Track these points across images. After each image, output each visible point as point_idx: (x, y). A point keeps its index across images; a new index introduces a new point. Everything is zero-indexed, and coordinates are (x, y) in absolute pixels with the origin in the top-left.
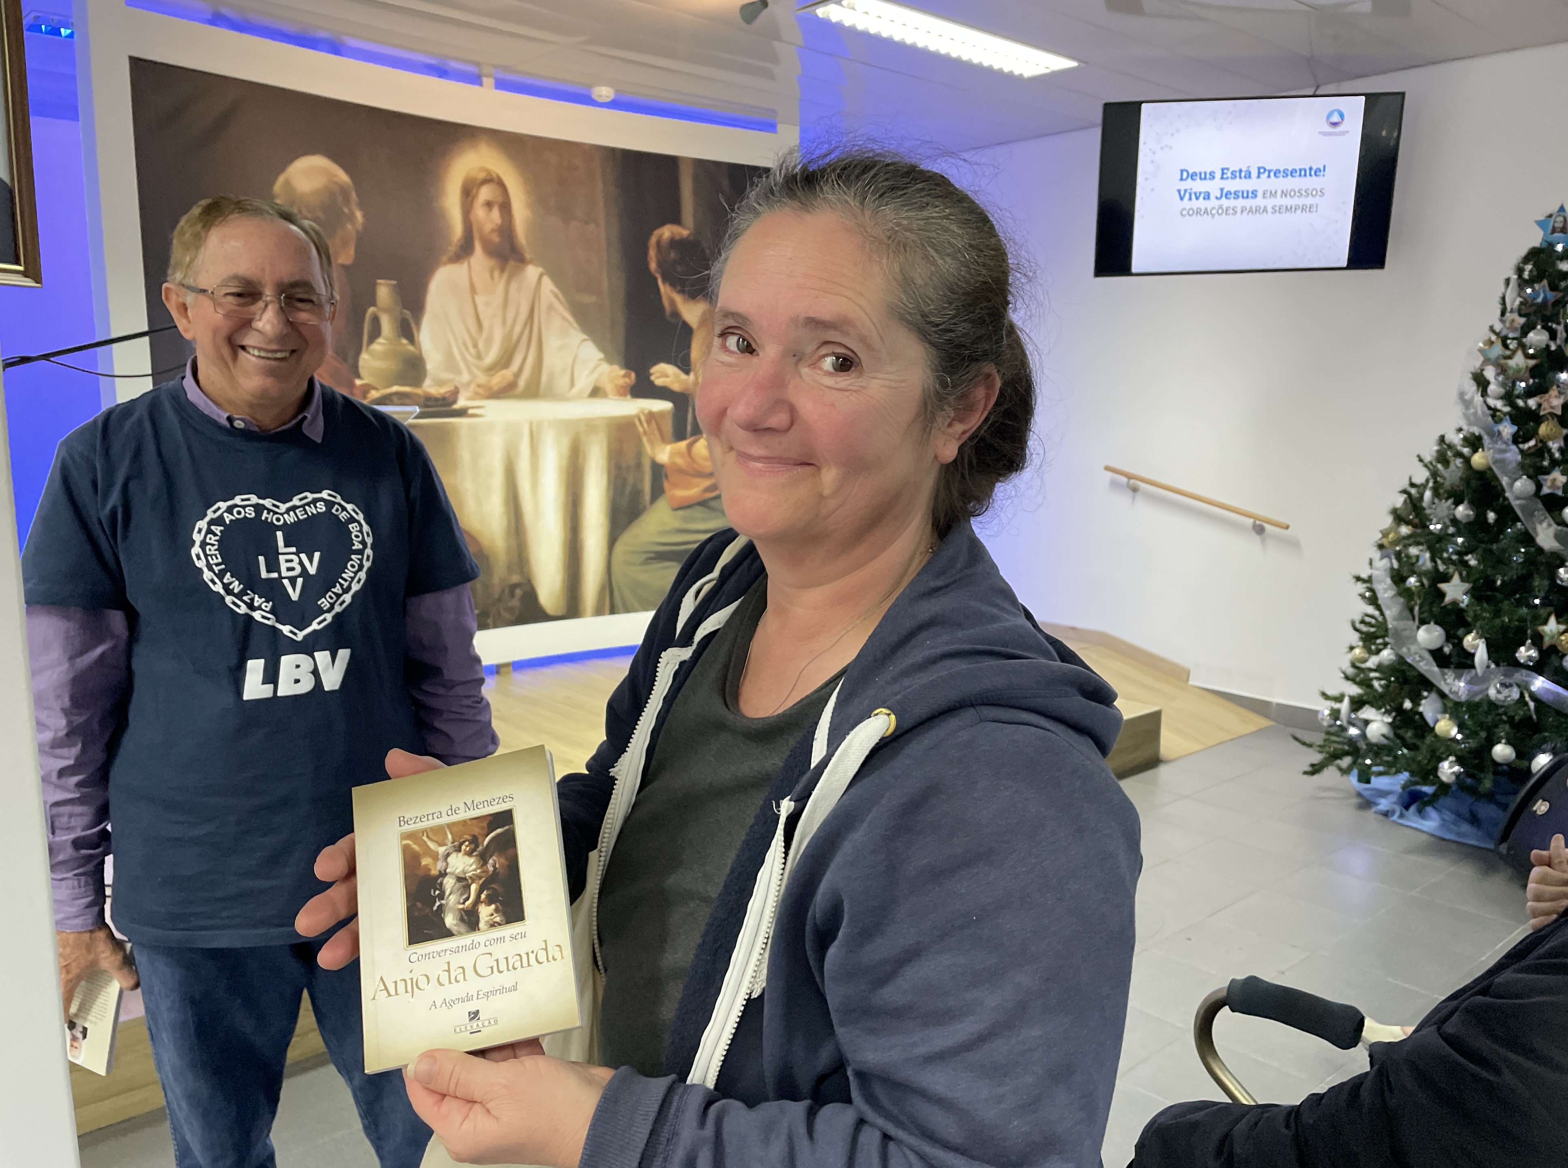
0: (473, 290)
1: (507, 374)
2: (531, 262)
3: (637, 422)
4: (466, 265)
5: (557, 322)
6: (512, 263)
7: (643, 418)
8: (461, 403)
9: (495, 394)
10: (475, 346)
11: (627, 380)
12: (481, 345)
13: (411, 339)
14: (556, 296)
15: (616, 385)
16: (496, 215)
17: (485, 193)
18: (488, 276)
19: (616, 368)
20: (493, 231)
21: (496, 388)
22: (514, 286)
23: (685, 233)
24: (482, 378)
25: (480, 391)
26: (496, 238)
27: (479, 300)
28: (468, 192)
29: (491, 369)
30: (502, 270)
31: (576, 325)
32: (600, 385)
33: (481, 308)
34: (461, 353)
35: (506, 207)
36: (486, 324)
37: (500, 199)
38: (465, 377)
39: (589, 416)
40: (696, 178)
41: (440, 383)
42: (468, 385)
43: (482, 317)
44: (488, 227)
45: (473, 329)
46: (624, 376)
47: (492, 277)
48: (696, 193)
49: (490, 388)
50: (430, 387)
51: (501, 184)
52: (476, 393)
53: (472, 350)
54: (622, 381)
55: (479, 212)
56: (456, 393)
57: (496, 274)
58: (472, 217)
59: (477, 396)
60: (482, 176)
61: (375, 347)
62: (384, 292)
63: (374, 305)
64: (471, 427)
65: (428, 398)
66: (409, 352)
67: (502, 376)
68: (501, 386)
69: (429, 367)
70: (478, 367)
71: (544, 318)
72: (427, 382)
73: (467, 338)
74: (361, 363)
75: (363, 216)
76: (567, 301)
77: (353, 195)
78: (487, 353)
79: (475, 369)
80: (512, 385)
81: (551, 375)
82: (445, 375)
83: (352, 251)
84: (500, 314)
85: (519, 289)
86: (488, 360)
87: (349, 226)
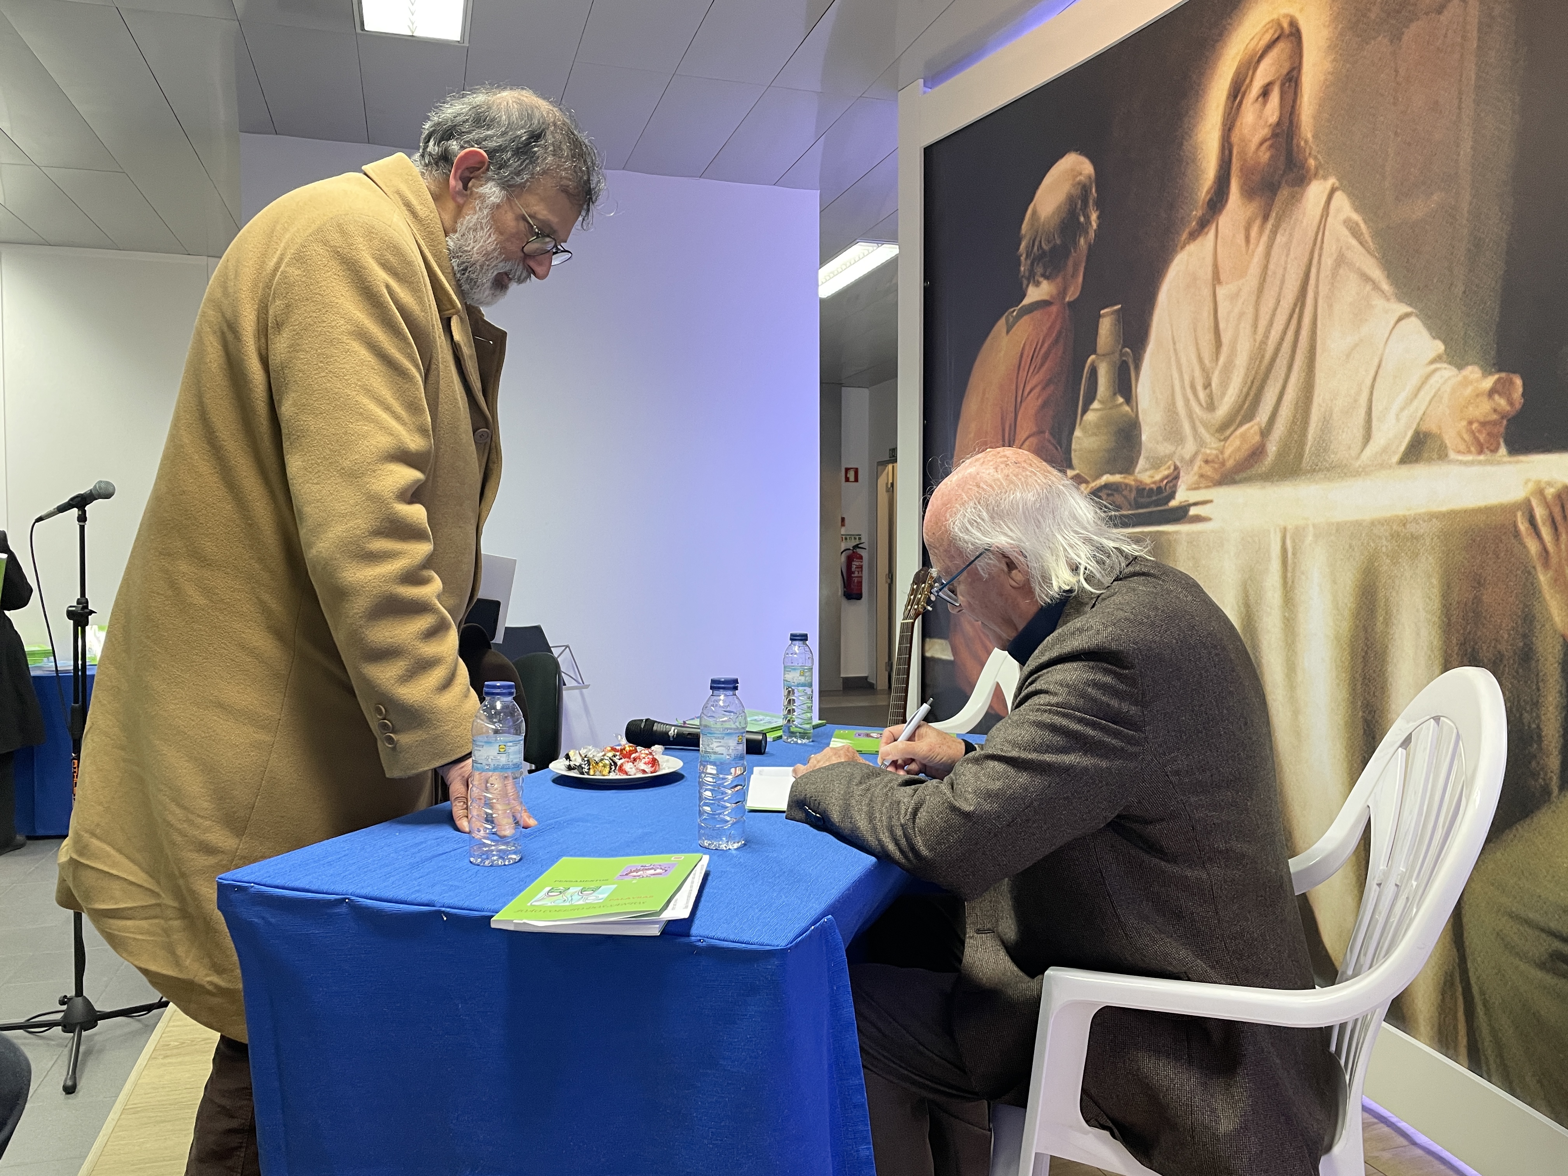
0: (1216, 278)
1: (1251, 430)
2: (1316, 174)
3: (1523, 526)
4: (1211, 234)
5: (1349, 293)
6: (1284, 193)
7: (1540, 513)
8: (1182, 496)
9: (1229, 476)
10: (1207, 385)
11: (1501, 402)
12: (1214, 383)
14: (1355, 231)
15: (1470, 423)
16: (1272, 106)
17: (1264, 73)
18: (1241, 240)
19: (1473, 372)
20: (1264, 143)
21: (1230, 463)
22: (1280, 239)
24: (1213, 446)
25: (1208, 470)
26: (1265, 156)
27: (1221, 292)
28: (1238, 87)
29: (1224, 428)
30: (1266, 216)
31: (1385, 286)
32: (1431, 426)
33: (1223, 310)
34: (1187, 403)
35: (1293, 79)
36: (1226, 339)
37: (1287, 68)
38: (1190, 447)
39: (1401, 512)
41: (1156, 464)
42: (1192, 461)
43: (1222, 326)
44: (1257, 138)
45: (1207, 354)
46: (1491, 393)
47: (1246, 241)
49: (1223, 464)
50: (1143, 472)
51: (1294, 35)
52: (1202, 476)
53: (1202, 395)
54: (1483, 409)
55: (1249, 117)
56: (1174, 478)
57: (1253, 231)
58: (1235, 135)
61: (1090, 416)
62: (1106, 326)
63: (1094, 352)
64: (1192, 540)
65: (1141, 490)
66: (1126, 415)
67: (1243, 436)
68: (1240, 456)
69: (1144, 438)
70: (1205, 425)
71: (1323, 290)
72: (1142, 463)
73: (1198, 373)
74: (1073, 446)
75: (1099, 218)
76: (1377, 234)
77: (1094, 190)
78: (1223, 394)
79: (1202, 430)
80: (1257, 453)
81: (1326, 422)
82: (1165, 449)
83: (1080, 279)
84: (1250, 310)
85: (1288, 246)
86: (1223, 409)
87: (1082, 241)
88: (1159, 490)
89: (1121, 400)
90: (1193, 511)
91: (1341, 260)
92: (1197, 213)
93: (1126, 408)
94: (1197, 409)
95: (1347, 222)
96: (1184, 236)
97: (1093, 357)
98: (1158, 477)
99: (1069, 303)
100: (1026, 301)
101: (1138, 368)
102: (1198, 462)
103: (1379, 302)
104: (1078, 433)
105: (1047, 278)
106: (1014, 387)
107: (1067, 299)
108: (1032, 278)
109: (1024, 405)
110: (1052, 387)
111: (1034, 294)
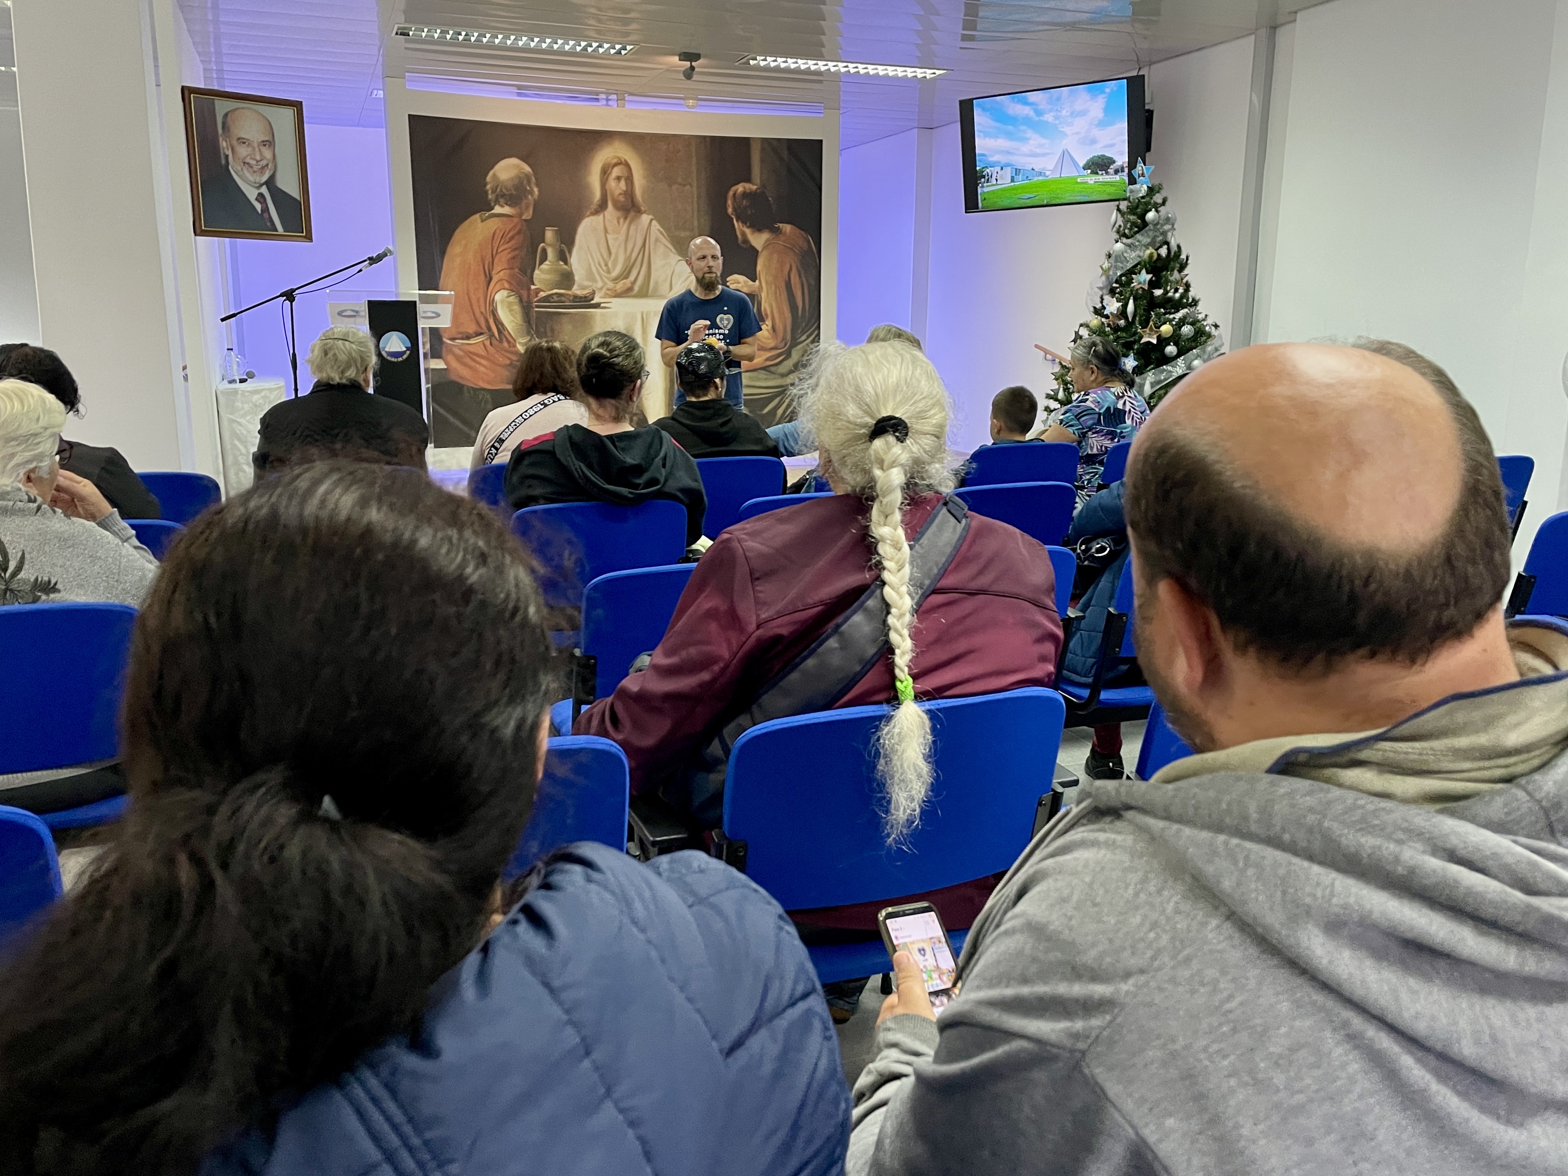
0: (606, 231)
1: (628, 282)
2: (645, 212)
4: (601, 216)
5: (661, 249)
6: (632, 213)
9: (618, 295)
10: (606, 265)
12: (610, 265)
13: (566, 263)
14: (661, 233)
16: (623, 184)
17: (616, 172)
18: (615, 222)
20: (620, 194)
21: (619, 291)
22: (633, 227)
23: (754, 187)
24: (610, 285)
25: (609, 292)
26: (622, 198)
27: (609, 236)
28: (605, 172)
29: (616, 280)
30: (626, 218)
31: (673, 250)
33: (611, 242)
34: (597, 269)
35: (629, 179)
36: (613, 251)
37: (626, 174)
38: (600, 284)
40: (763, 150)
41: (584, 288)
42: (601, 289)
43: (611, 247)
44: (617, 192)
45: (605, 255)
47: (619, 223)
48: (762, 161)
49: (616, 291)
50: (576, 290)
51: (627, 165)
53: (604, 268)
55: (612, 183)
56: (594, 293)
57: (622, 220)
58: (607, 187)
59: (606, 295)
60: (615, 161)
61: (543, 266)
62: (549, 234)
63: (544, 242)
64: (602, 315)
65: (576, 297)
66: (564, 269)
67: (624, 284)
68: (623, 289)
69: (576, 278)
70: (608, 278)
71: (652, 247)
72: (575, 287)
73: (601, 260)
74: (535, 276)
75: (539, 191)
76: (669, 236)
77: (533, 179)
78: (614, 269)
79: (606, 280)
80: (630, 289)
81: (656, 283)
82: (587, 283)
83: (531, 211)
84: (623, 245)
85: (636, 230)
86: (615, 274)
87: (530, 197)
88: (585, 297)
89: (562, 263)
90: (602, 305)
91: (657, 240)
92: (594, 207)
93: (565, 267)
94: (603, 273)
95: (659, 230)
96: (588, 213)
97: (542, 245)
98: (585, 292)
99: (525, 220)
100: (493, 212)
101: (570, 252)
102: (604, 290)
103: (672, 255)
104: (537, 272)
105: (509, 205)
106: (490, 246)
107: (524, 218)
108: (497, 202)
109: (498, 256)
110: (517, 252)
111: (498, 210)
